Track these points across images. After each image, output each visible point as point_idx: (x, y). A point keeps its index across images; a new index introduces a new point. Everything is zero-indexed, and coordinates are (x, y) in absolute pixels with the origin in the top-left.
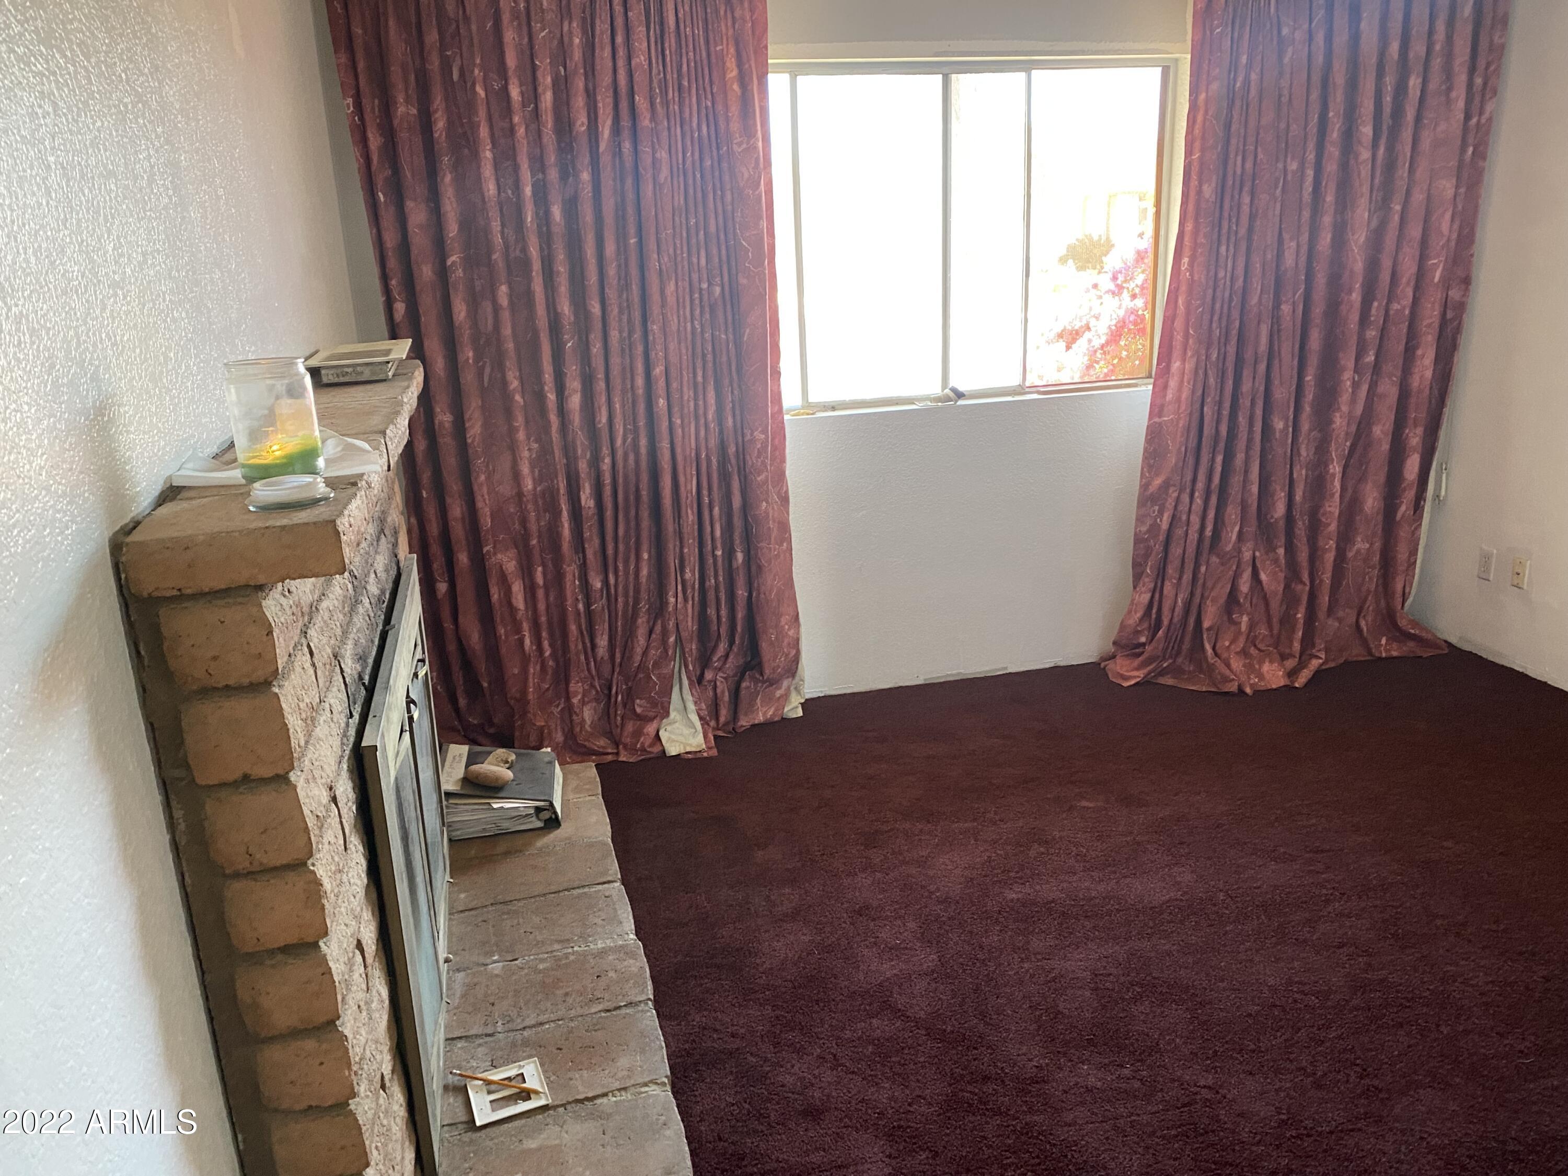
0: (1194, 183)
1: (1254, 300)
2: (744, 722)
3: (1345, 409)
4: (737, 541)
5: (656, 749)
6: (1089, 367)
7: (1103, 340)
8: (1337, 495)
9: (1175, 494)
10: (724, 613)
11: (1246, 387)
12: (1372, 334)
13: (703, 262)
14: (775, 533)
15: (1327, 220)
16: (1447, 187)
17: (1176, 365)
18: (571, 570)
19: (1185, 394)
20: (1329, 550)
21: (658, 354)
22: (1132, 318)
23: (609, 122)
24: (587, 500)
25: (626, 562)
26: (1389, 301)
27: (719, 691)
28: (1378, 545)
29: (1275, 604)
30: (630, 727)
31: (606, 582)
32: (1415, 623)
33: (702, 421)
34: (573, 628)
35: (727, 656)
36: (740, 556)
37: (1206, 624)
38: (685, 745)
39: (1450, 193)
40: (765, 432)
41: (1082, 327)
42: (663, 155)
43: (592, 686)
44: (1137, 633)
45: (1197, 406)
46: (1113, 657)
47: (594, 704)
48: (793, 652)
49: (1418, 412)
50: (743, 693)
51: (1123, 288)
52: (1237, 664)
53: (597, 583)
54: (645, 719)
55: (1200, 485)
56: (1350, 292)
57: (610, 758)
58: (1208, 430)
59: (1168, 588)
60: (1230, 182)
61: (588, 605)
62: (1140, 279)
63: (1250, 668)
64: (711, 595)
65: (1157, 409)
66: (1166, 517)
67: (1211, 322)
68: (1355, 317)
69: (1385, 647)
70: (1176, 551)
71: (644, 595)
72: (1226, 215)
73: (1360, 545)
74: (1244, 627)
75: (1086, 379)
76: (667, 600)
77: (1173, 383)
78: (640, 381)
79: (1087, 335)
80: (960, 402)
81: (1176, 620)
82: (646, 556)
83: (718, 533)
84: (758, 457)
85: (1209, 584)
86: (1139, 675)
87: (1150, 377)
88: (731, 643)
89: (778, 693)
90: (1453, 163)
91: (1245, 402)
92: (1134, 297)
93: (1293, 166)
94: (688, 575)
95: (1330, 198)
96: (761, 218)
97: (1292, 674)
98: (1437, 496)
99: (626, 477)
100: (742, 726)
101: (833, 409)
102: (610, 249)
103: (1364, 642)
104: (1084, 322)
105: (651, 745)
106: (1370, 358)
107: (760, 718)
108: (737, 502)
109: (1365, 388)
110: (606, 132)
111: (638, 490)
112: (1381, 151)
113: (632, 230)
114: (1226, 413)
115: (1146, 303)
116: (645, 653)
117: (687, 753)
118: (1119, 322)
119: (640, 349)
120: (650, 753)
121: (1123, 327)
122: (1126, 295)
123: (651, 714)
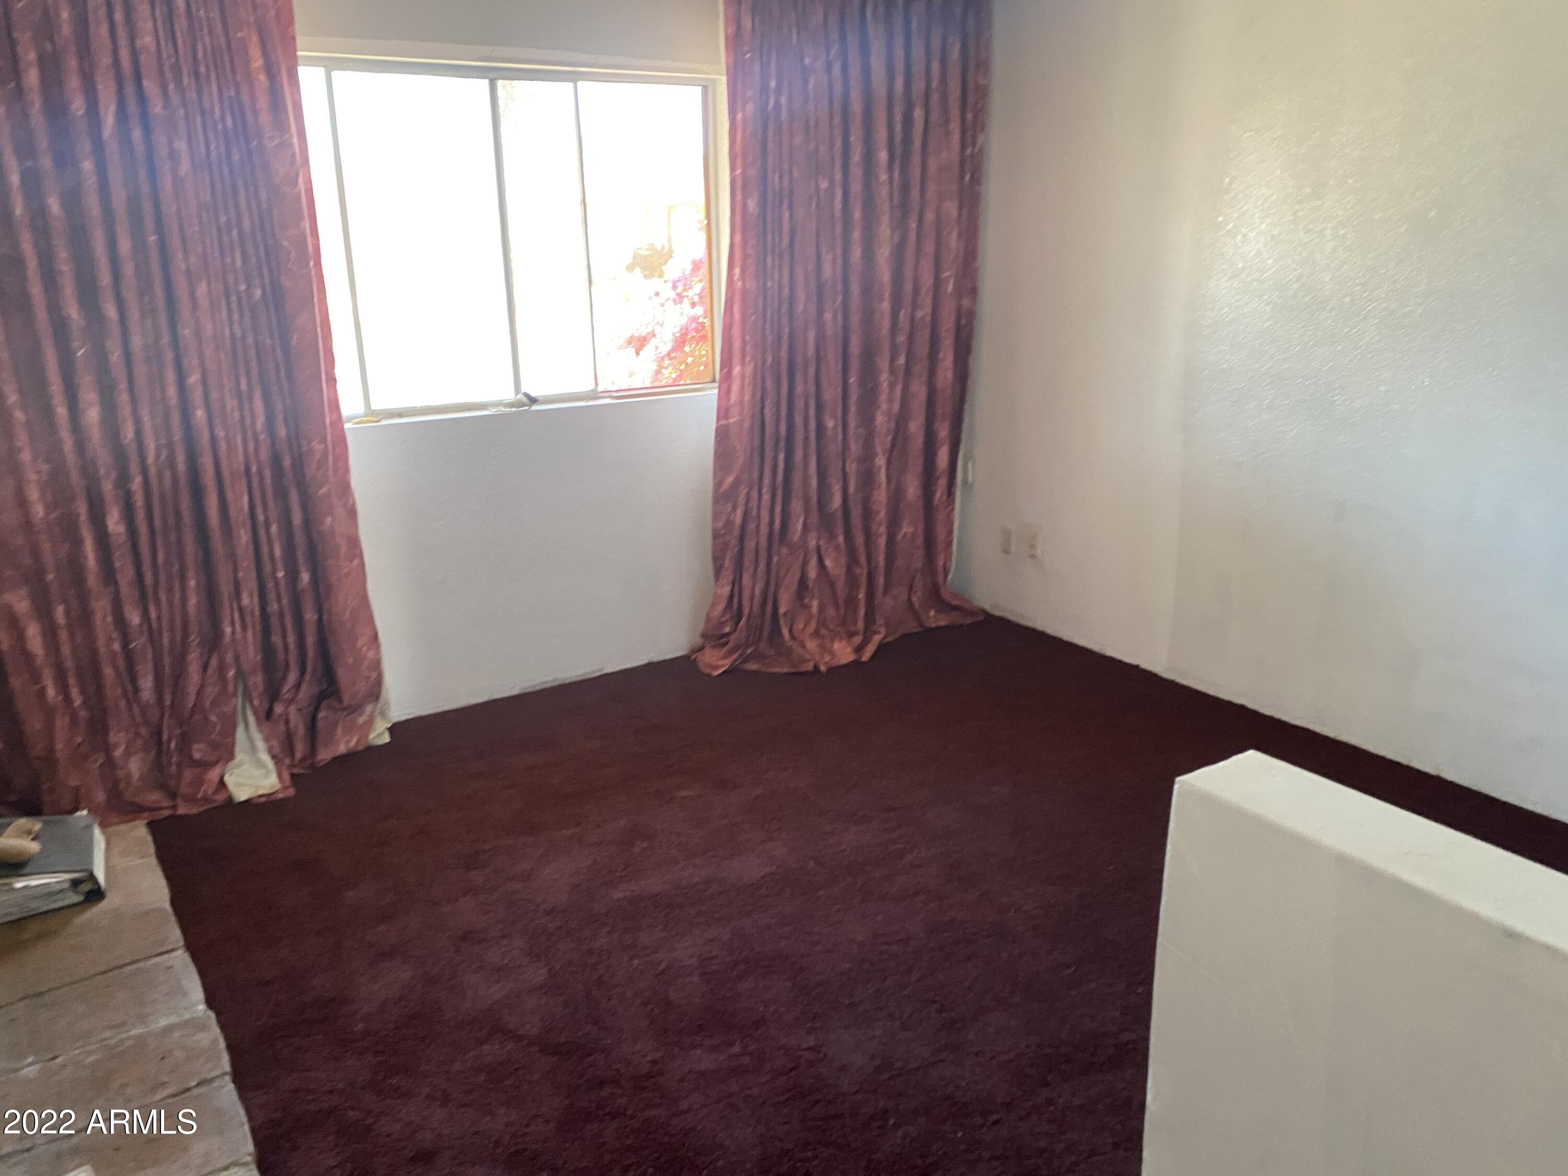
0: (739, 197)
1: (800, 308)
2: (324, 755)
3: (884, 407)
4: (301, 561)
5: (221, 797)
6: (658, 372)
7: (668, 347)
8: (884, 485)
9: (745, 491)
10: (291, 639)
11: (799, 389)
12: (902, 338)
13: (239, 262)
14: (343, 549)
15: (856, 235)
16: (951, 208)
17: (737, 370)
18: (101, 608)
19: (747, 398)
20: (881, 535)
21: (191, 361)
22: (694, 325)
23: (112, 108)
24: (114, 523)
25: (170, 590)
26: (913, 311)
27: (292, 724)
28: (921, 527)
29: (840, 586)
30: (188, 775)
31: (145, 616)
32: (955, 595)
33: (249, 434)
34: (108, 671)
35: (298, 686)
36: (305, 577)
37: (782, 610)
38: (258, 787)
39: (955, 213)
40: (324, 440)
41: (648, 334)
42: (181, 146)
43: (138, 734)
44: (722, 624)
45: (758, 407)
46: (702, 648)
47: (141, 755)
48: (374, 675)
49: (944, 409)
50: (320, 724)
51: (683, 297)
52: (812, 645)
53: (135, 619)
54: (206, 765)
55: (767, 481)
56: (882, 300)
57: (166, 813)
58: (769, 430)
59: (746, 581)
60: (770, 197)
61: (125, 645)
62: (697, 288)
63: (823, 649)
64: (275, 621)
65: (723, 412)
66: (739, 513)
67: (764, 328)
68: (886, 324)
69: (935, 619)
70: (750, 545)
71: (193, 628)
72: (769, 228)
73: (906, 529)
74: (815, 610)
75: (656, 384)
76: (223, 631)
77: (735, 387)
78: (172, 391)
79: (653, 342)
80: (535, 407)
81: (755, 609)
82: (192, 583)
83: (278, 552)
84: (318, 469)
85: (782, 573)
86: (726, 663)
87: (714, 381)
88: (303, 671)
89: (361, 720)
90: (955, 187)
91: (799, 403)
92: (693, 305)
93: (824, 185)
94: (245, 601)
95: (857, 215)
96: (302, 218)
97: (859, 649)
98: (965, 482)
99: (163, 497)
100: (322, 761)
101: (400, 415)
102: (125, 246)
103: (917, 616)
104: (649, 330)
105: (216, 791)
106: (902, 361)
107: (342, 749)
108: (297, 518)
109: (899, 388)
110: (109, 119)
111: (178, 512)
112: (896, 174)
113: (149, 224)
114: (784, 413)
115: (705, 311)
116: (199, 692)
117: (260, 796)
118: (681, 329)
119: (169, 356)
120: (215, 801)
121: (686, 334)
122: (686, 302)
123: (213, 758)
